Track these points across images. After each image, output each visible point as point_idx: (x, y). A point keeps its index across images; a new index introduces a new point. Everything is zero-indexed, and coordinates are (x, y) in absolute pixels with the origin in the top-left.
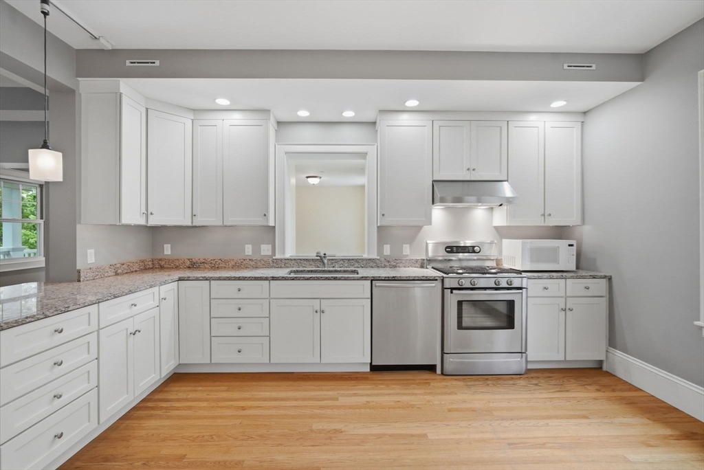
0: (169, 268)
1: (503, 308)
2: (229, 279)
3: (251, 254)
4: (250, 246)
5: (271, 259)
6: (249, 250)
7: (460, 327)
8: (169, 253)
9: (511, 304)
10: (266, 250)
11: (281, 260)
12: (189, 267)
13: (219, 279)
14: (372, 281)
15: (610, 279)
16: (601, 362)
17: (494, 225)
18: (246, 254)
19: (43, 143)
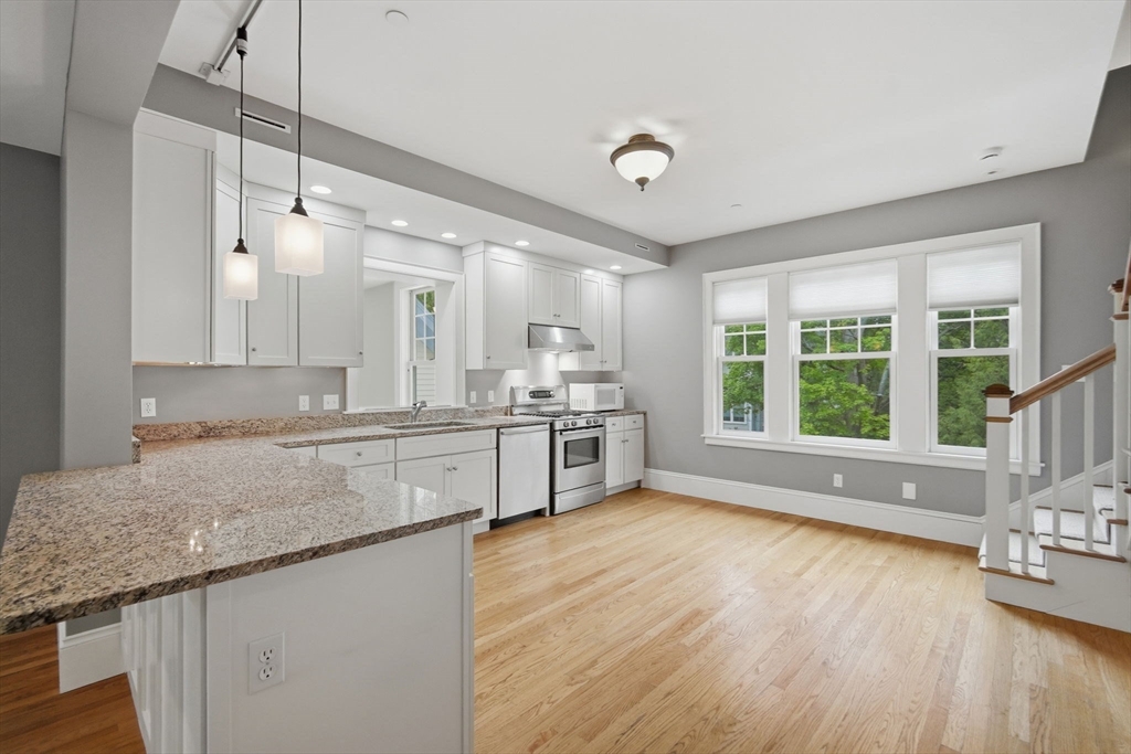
0: (156, 441)
1: (590, 445)
2: (346, 440)
3: (307, 408)
4: (307, 397)
5: (340, 416)
6: (304, 403)
7: (566, 467)
8: (153, 413)
9: (596, 440)
10: (331, 402)
11: (355, 415)
12: (200, 437)
13: (333, 442)
14: (498, 429)
15: (645, 414)
16: (639, 482)
17: (561, 369)
18: (301, 409)
19: (236, 244)
